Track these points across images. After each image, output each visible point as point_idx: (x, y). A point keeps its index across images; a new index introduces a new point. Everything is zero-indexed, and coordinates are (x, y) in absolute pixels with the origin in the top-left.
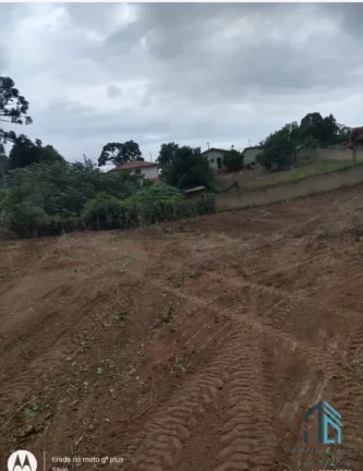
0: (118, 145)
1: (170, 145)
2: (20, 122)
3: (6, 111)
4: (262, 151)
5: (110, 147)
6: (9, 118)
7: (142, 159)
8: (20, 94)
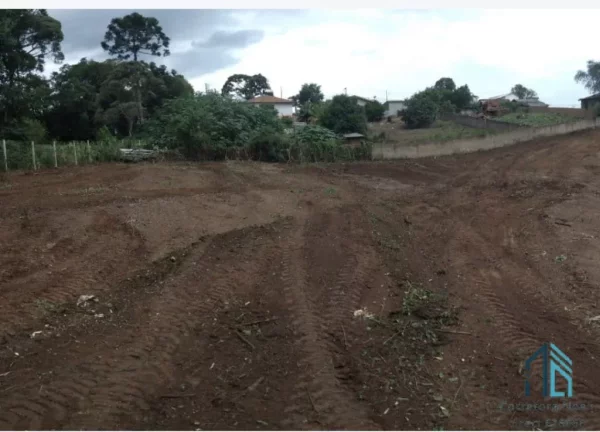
0: (246, 77)
1: (312, 86)
2: (159, 54)
3: (148, 45)
4: (406, 108)
5: (236, 78)
6: (150, 51)
7: (271, 94)
8: (163, 31)
